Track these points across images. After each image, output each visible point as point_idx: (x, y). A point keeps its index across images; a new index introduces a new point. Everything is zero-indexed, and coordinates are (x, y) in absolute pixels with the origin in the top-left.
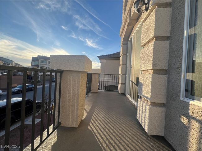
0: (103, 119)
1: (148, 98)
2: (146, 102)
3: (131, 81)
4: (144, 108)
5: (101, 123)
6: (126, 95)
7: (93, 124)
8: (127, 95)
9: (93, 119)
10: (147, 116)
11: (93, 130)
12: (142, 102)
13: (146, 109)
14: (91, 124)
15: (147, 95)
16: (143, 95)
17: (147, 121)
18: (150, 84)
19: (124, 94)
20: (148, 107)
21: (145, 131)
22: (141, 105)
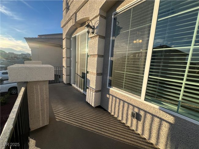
0: (64, 110)
1: (94, 89)
2: (92, 90)
3: (77, 74)
4: (91, 94)
5: (64, 113)
6: (71, 85)
7: (58, 117)
8: (73, 85)
9: (55, 113)
10: (93, 98)
11: (61, 120)
12: (89, 91)
13: (92, 95)
14: (57, 117)
15: (93, 87)
16: (90, 87)
17: (93, 101)
18: (95, 81)
19: (70, 84)
20: (94, 94)
21: (92, 106)
22: (89, 93)
